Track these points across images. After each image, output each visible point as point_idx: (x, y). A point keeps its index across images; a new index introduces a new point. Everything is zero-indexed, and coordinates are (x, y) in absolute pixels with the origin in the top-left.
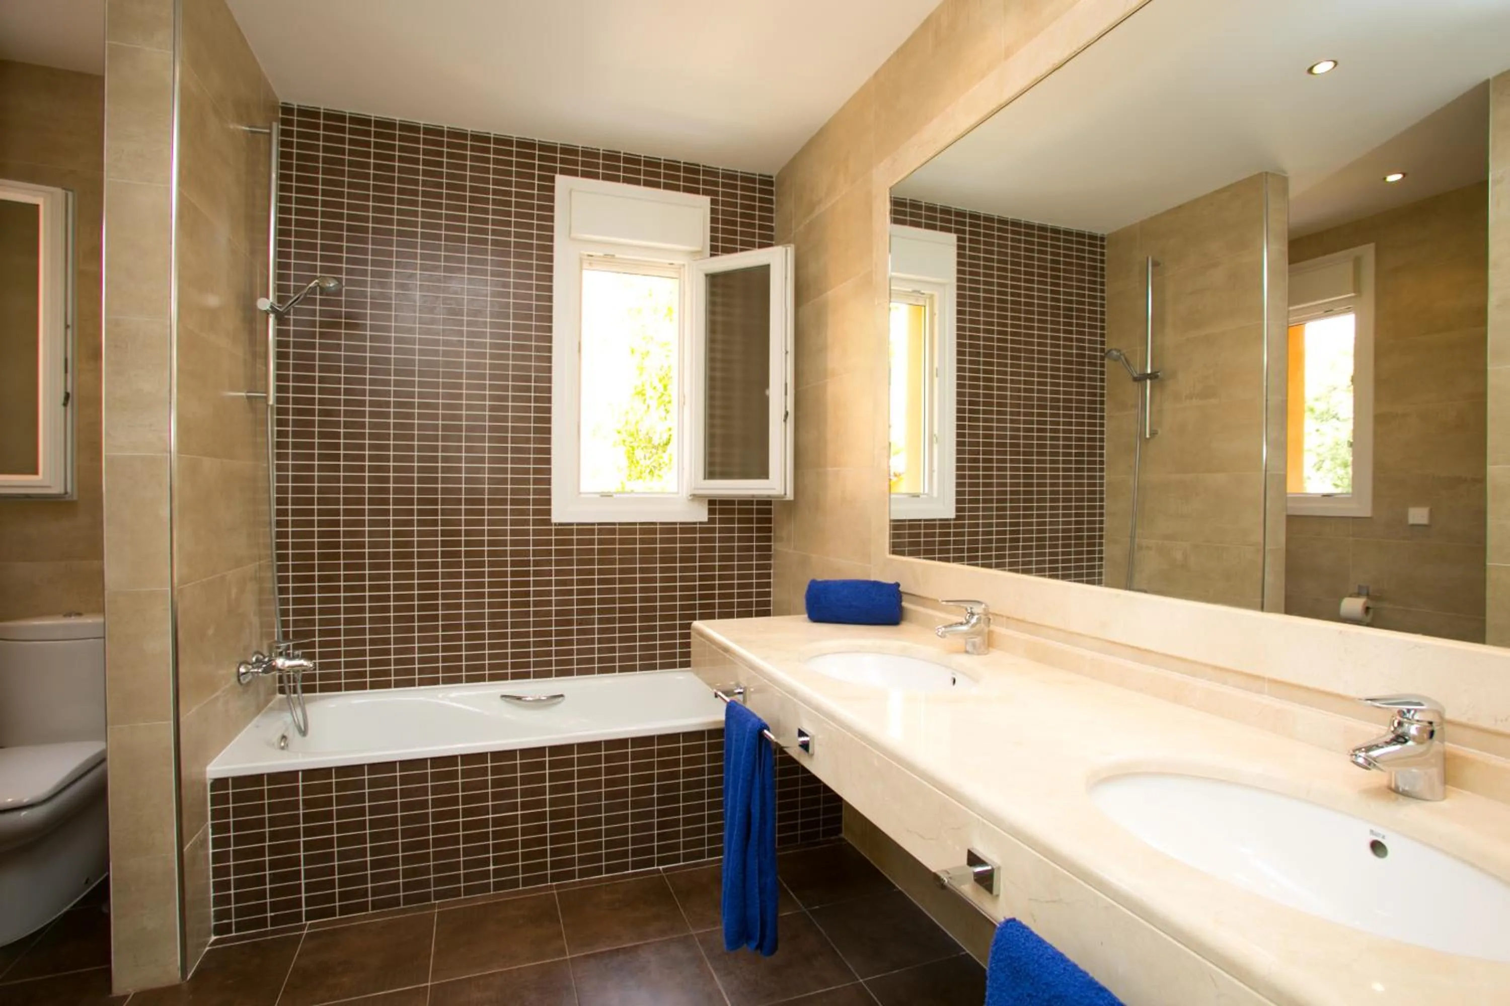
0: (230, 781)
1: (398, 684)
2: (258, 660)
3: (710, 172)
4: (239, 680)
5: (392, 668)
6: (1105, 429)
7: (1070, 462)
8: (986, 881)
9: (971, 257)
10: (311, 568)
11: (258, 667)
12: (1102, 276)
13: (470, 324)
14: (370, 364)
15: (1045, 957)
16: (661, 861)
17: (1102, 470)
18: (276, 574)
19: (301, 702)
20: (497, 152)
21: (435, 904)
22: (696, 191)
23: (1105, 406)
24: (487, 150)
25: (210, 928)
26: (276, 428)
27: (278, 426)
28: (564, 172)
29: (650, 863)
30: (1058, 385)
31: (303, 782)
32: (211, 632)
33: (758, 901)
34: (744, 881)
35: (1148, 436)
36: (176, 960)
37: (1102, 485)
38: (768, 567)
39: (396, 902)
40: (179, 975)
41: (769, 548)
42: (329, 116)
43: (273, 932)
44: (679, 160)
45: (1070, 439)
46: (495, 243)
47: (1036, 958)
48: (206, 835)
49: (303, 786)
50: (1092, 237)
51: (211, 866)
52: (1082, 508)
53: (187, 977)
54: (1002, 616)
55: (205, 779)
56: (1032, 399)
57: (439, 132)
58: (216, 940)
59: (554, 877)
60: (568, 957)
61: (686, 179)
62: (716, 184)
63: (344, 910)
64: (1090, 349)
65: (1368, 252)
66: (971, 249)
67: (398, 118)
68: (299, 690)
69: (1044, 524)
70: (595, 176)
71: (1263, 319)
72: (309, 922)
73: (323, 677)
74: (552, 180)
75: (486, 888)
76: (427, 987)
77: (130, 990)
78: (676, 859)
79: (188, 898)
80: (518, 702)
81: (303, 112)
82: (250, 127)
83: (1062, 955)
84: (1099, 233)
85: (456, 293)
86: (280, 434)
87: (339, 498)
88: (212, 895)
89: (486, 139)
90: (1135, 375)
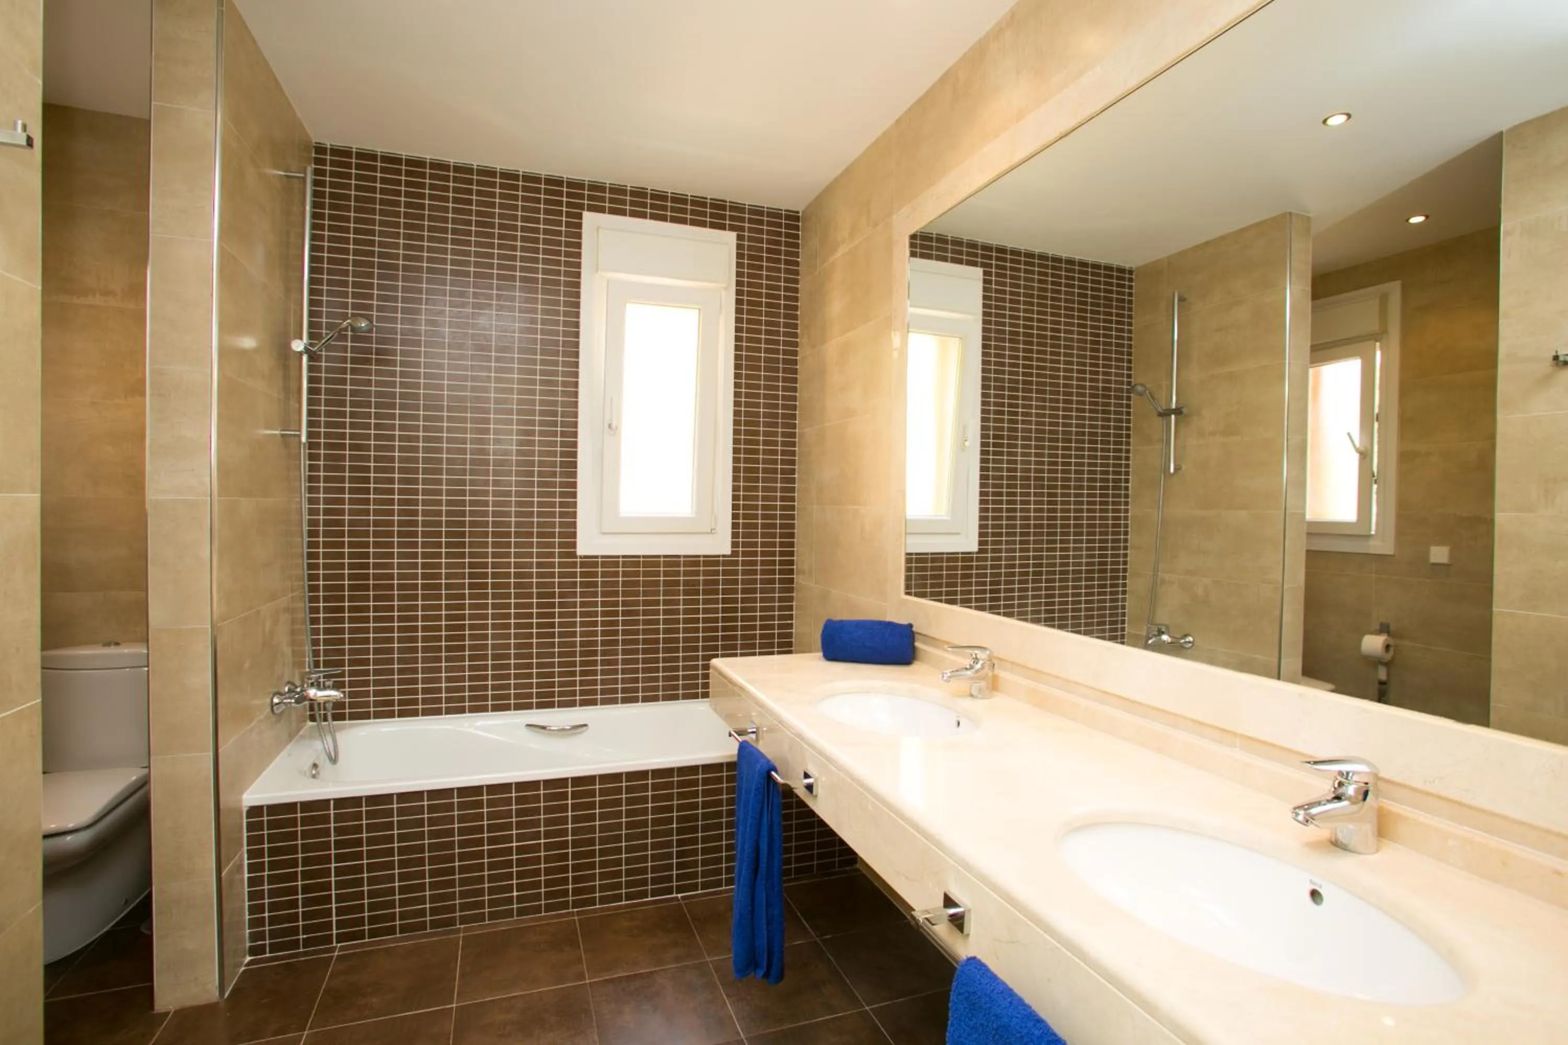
0: (265, 808)
1: (426, 713)
2: (290, 691)
3: (737, 208)
4: (272, 710)
5: (420, 696)
6: (1130, 462)
7: (1094, 495)
8: (958, 922)
9: (997, 291)
10: (342, 599)
11: (291, 698)
12: (1130, 309)
13: (498, 359)
14: (400, 399)
15: (995, 992)
16: (680, 889)
17: (1126, 503)
18: (308, 605)
19: (332, 730)
20: (525, 189)
21: (460, 928)
22: (722, 227)
23: (1131, 440)
24: (516, 188)
25: (245, 949)
26: (308, 462)
27: (310, 460)
28: (591, 209)
29: (669, 891)
30: (1084, 418)
31: (334, 810)
32: (247, 665)
33: (765, 932)
34: (752, 912)
35: (1172, 470)
36: (215, 980)
37: (1126, 518)
38: (791, 599)
39: (423, 926)
40: (217, 994)
41: (791, 581)
42: (361, 155)
43: (305, 954)
44: (705, 196)
45: (1095, 472)
46: (523, 279)
47: (988, 992)
48: (242, 860)
49: (334, 814)
50: (1121, 270)
51: (246, 890)
52: (1106, 541)
53: (224, 995)
54: (1006, 661)
55: (241, 807)
56: (1057, 432)
57: (468, 170)
58: (251, 961)
59: (576, 904)
60: (588, 981)
61: (712, 215)
62: (742, 220)
63: (373, 933)
64: (1116, 382)
65: (1394, 289)
66: (997, 283)
67: (428, 156)
68: (330, 718)
69: (1067, 557)
70: (622, 213)
71: (1285, 359)
72: (339, 945)
73: (352, 705)
74: (580, 216)
75: (510, 913)
76: (452, 1008)
77: (171, 1007)
78: (694, 887)
79: (226, 920)
80: (543, 731)
81: (335, 151)
82: (286, 171)
83: (1011, 990)
84: (1127, 266)
85: (484, 329)
86: (312, 468)
87: (369, 531)
88: (247, 917)
89: (515, 177)
90: (1160, 410)
